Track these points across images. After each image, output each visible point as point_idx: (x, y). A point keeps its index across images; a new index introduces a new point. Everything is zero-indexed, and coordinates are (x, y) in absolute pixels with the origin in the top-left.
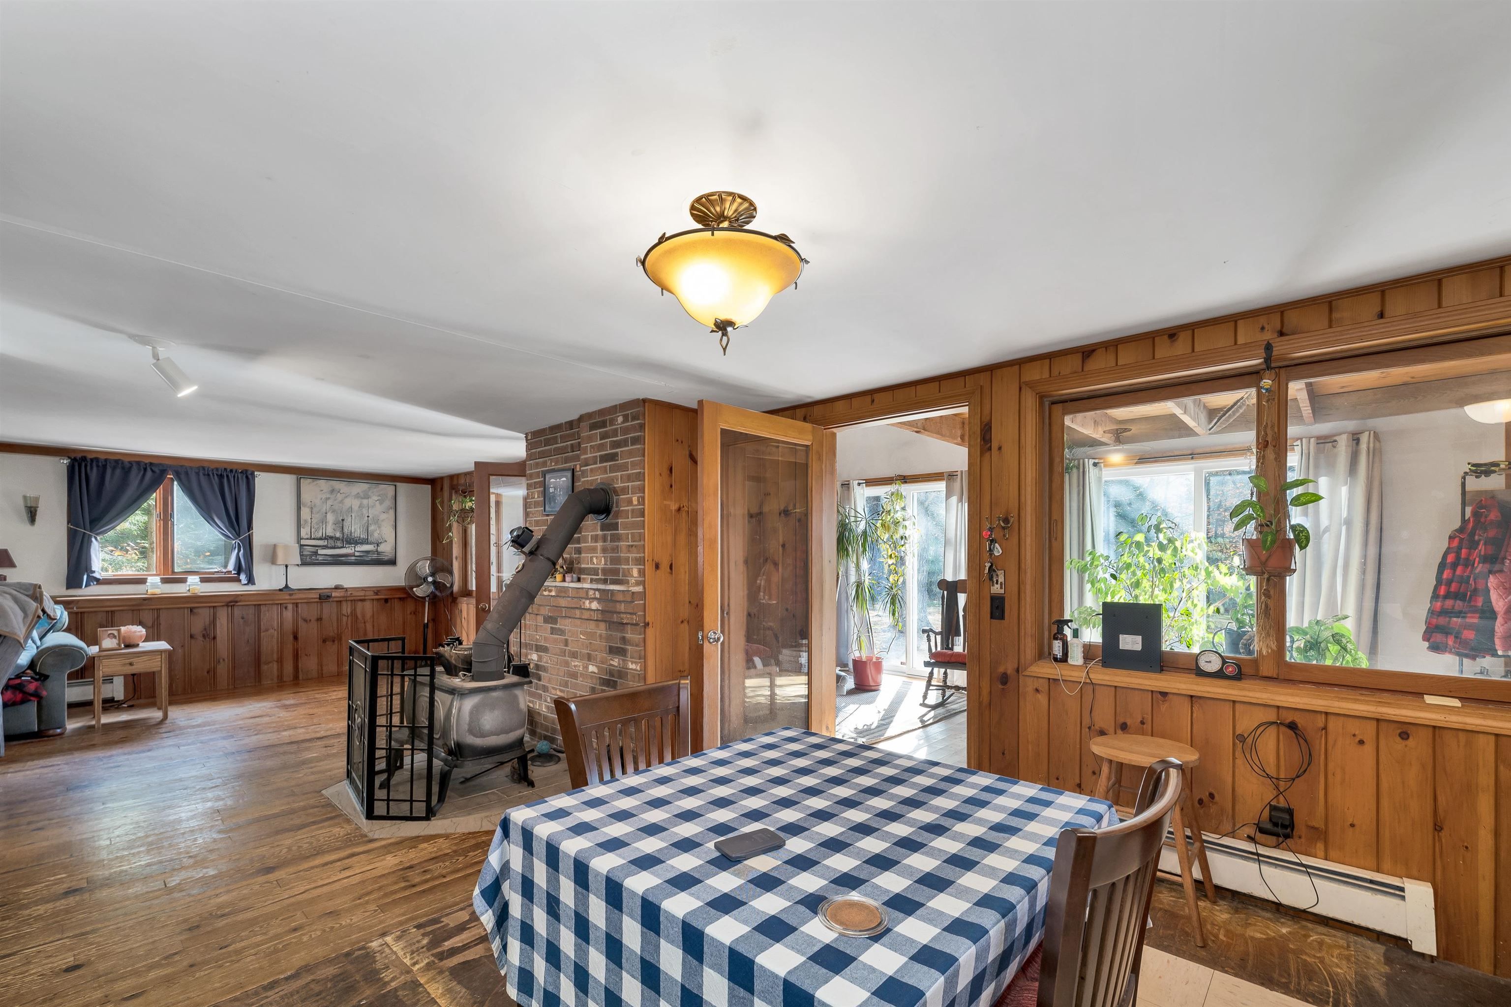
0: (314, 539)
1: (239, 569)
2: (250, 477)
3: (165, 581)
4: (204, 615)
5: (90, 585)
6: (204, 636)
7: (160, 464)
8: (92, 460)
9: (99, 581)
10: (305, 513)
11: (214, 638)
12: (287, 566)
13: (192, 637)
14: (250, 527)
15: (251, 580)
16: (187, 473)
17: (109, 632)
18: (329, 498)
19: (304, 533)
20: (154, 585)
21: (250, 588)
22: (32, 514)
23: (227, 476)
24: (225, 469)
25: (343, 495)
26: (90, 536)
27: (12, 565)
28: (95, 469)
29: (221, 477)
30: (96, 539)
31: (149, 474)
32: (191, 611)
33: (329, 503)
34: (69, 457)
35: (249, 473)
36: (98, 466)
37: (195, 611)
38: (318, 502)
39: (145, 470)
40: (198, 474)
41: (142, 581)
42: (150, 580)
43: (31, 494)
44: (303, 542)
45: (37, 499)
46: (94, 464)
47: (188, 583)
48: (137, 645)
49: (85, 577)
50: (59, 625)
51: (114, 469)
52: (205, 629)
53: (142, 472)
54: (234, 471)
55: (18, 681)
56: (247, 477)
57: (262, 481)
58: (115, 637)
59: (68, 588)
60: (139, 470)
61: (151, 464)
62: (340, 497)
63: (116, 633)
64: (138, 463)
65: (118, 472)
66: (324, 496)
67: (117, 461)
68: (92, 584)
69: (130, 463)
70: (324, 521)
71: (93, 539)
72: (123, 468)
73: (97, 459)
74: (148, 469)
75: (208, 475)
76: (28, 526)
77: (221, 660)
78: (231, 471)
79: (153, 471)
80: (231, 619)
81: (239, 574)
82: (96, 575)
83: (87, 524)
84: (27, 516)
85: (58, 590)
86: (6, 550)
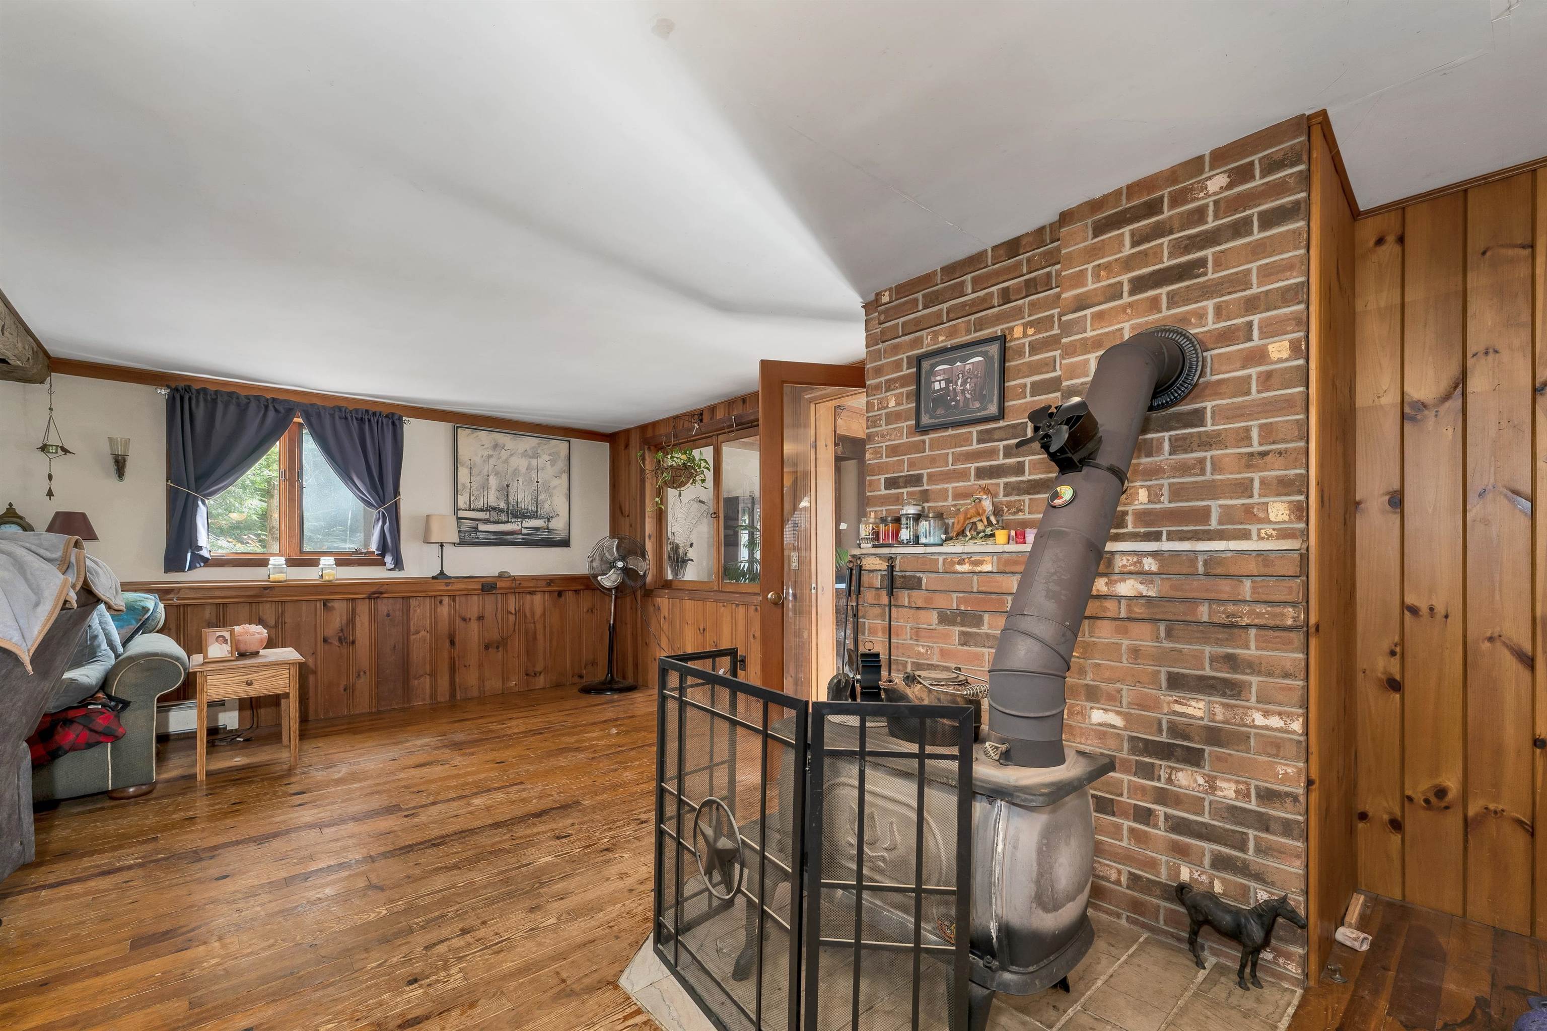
0: (473, 510)
1: (384, 547)
2: (397, 422)
3: (292, 562)
4: (340, 608)
5: (196, 567)
6: (340, 640)
7: (285, 401)
8: (198, 391)
9: (206, 561)
10: (463, 474)
11: (353, 642)
12: (442, 545)
13: (325, 640)
14: (397, 492)
15: (398, 564)
16: (319, 415)
17: (218, 634)
18: (492, 456)
19: (462, 501)
20: (277, 569)
21: (397, 574)
22: (120, 465)
23: (369, 420)
24: (367, 411)
25: (508, 453)
26: (196, 499)
27: (92, 535)
28: (202, 404)
29: (362, 420)
30: (203, 502)
31: (271, 414)
32: (325, 605)
33: (492, 461)
34: (168, 387)
35: (396, 417)
36: (205, 400)
37: (329, 605)
38: (478, 460)
39: (266, 407)
40: (332, 416)
41: (262, 562)
42: (273, 561)
43: (118, 435)
44: (461, 514)
45: (127, 443)
46: (201, 396)
47: (321, 566)
48: (256, 654)
49: (189, 555)
50: (151, 623)
51: (226, 405)
52: (342, 630)
53: (262, 412)
54: (378, 414)
55: (83, 711)
56: (393, 424)
57: (413, 429)
58: (226, 641)
59: (168, 569)
60: (259, 407)
61: (274, 399)
62: (504, 454)
63: (227, 635)
64: (258, 398)
65: (232, 408)
66: (486, 453)
67: (230, 395)
68: (198, 565)
69: (247, 397)
70: (485, 486)
71: (200, 503)
72: (238, 405)
73: (204, 390)
74: (271, 407)
75: (346, 418)
76: (111, 482)
77: (362, 673)
78: (374, 414)
79: (276, 410)
80: (374, 617)
81: (383, 555)
82: (204, 553)
83: (192, 481)
84: (113, 468)
85: (156, 574)
86: (83, 515)
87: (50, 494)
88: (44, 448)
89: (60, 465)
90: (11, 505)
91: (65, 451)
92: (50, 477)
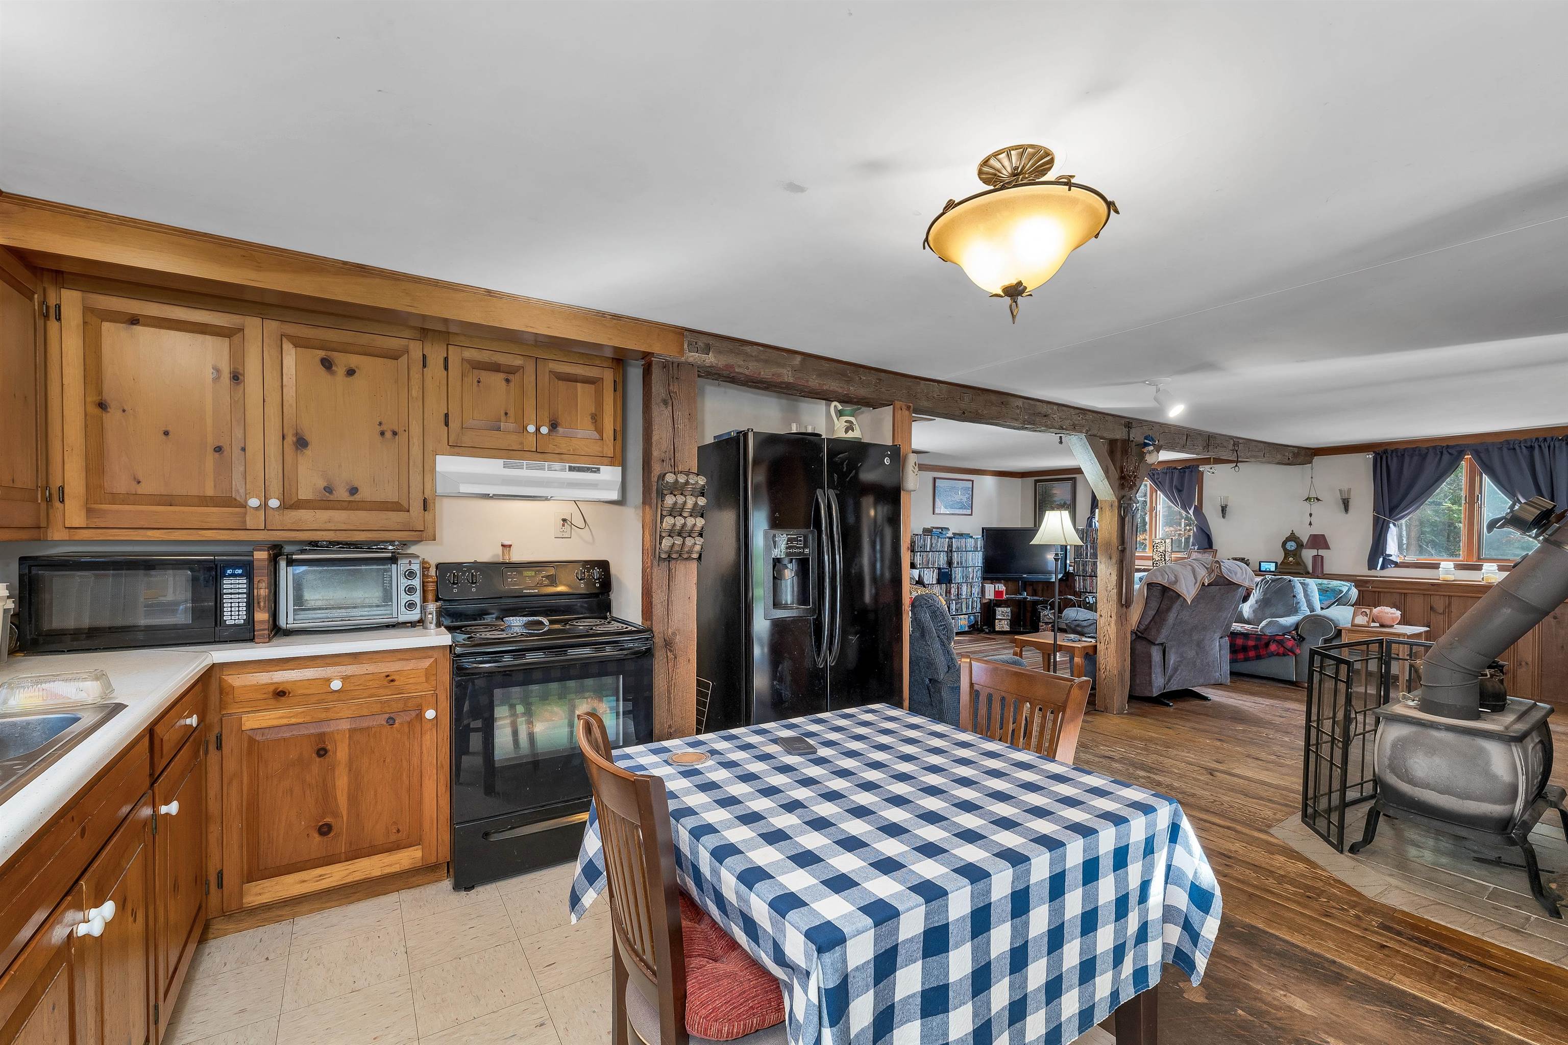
3: (1460, 567)
5: (1388, 568)
7: (1457, 445)
8: (1392, 451)
9: (1397, 565)
16: (1487, 450)
17: (1363, 610)
20: (1447, 572)
22: (1346, 505)
23: (1540, 446)
24: (1537, 439)
26: (1389, 523)
27: (1327, 547)
28: (1395, 459)
29: (1531, 448)
30: (1394, 525)
31: (1446, 457)
34: (1372, 452)
36: (1397, 456)
39: (1442, 453)
40: (1499, 449)
41: (1436, 566)
42: (1443, 564)
43: (1345, 487)
45: (1349, 490)
46: (1394, 454)
47: (1483, 571)
49: (1381, 560)
51: (1411, 457)
53: (1438, 457)
54: (1549, 440)
55: (1281, 638)
58: (1367, 615)
59: (1369, 569)
60: (1436, 454)
61: (1448, 446)
63: (1368, 611)
64: (1435, 448)
65: (1416, 458)
67: (1414, 449)
68: (1389, 566)
69: (1427, 449)
71: (1391, 525)
72: (1420, 455)
73: (1396, 450)
74: (1445, 452)
75: (1514, 449)
76: (1341, 516)
77: (1523, 663)
78: (1545, 439)
79: (1451, 452)
82: (1393, 558)
83: (1387, 513)
84: (1342, 507)
85: (1362, 570)
86: (1323, 536)
87: (1310, 524)
88: (1308, 499)
89: (1316, 507)
90: (1292, 531)
91: (1318, 500)
92: (1311, 515)
